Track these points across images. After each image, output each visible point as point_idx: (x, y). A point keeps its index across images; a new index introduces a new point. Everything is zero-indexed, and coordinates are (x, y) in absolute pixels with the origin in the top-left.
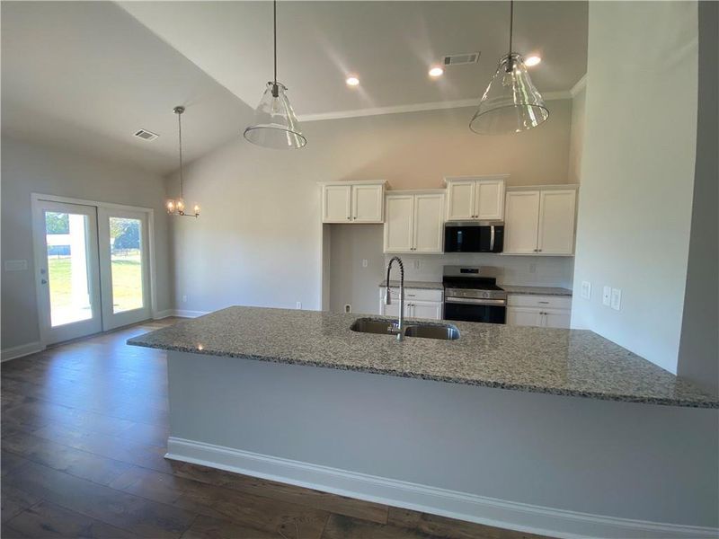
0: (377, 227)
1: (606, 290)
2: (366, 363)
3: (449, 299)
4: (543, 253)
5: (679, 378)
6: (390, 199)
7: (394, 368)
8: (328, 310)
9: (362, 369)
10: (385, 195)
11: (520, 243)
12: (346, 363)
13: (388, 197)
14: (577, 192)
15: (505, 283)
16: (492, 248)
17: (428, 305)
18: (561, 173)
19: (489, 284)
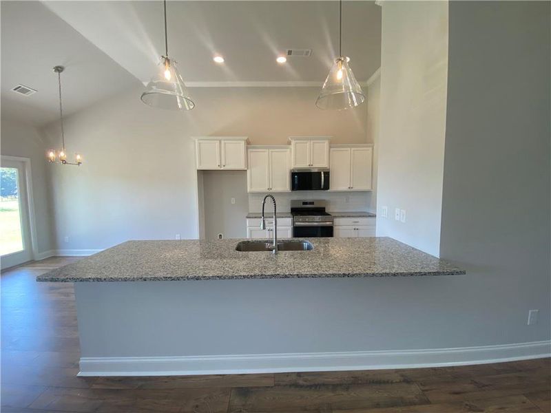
0: (242, 172)
1: (397, 211)
2: (257, 272)
3: (297, 223)
4: (354, 189)
5: (441, 259)
6: (251, 152)
7: (278, 273)
8: (204, 238)
9: (255, 276)
10: (247, 148)
11: (339, 183)
12: (242, 274)
13: (249, 150)
14: (373, 149)
15: (331, 211)
16: (322, 187)
17: (285, 229)
18: (363, 137)
19: (321, 211)
